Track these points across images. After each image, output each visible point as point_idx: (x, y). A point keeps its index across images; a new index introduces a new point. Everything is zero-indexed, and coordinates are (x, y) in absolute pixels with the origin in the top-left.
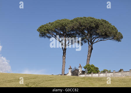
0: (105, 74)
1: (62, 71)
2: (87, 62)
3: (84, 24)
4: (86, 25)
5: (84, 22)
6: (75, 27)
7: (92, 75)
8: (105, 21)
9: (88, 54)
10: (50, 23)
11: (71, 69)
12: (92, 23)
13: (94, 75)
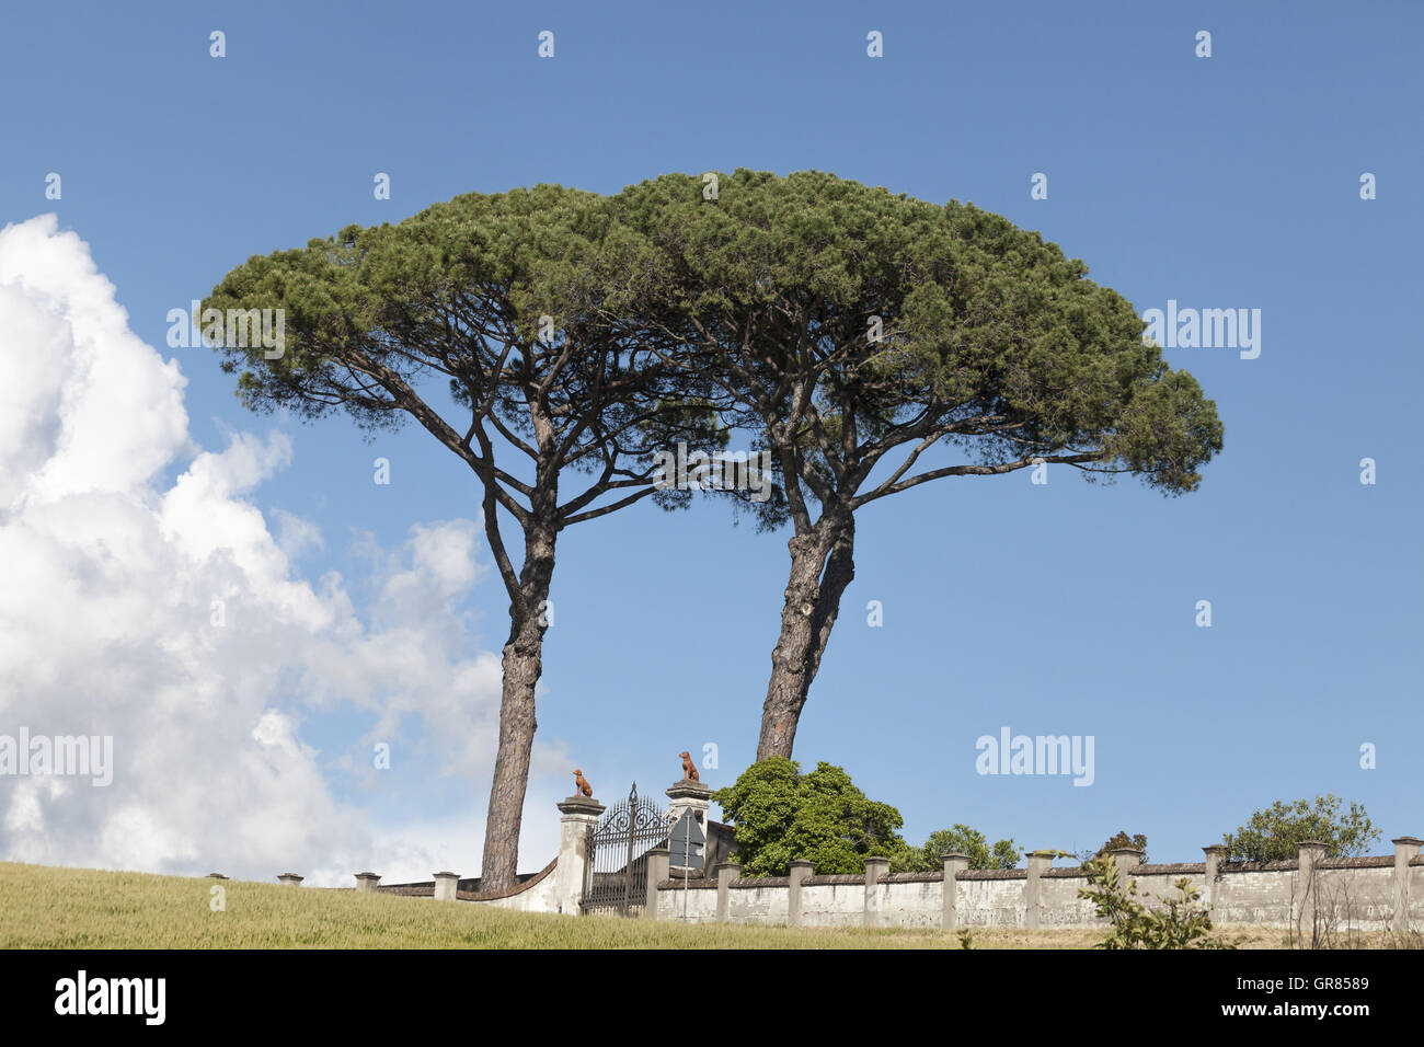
0: (937, 888)
1: (490, 840)
2: (764, 734)
3: (717, 256)
4: (740, 268)
5: (726, 240)
6: (619, 295)
7: (794, 902)
8: (1003, 227)
9: (787, 628)
10: (350, 236)
11: (596, 810)
12: (819, 248)
13: (818, 896)
